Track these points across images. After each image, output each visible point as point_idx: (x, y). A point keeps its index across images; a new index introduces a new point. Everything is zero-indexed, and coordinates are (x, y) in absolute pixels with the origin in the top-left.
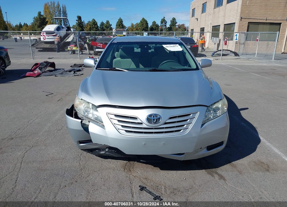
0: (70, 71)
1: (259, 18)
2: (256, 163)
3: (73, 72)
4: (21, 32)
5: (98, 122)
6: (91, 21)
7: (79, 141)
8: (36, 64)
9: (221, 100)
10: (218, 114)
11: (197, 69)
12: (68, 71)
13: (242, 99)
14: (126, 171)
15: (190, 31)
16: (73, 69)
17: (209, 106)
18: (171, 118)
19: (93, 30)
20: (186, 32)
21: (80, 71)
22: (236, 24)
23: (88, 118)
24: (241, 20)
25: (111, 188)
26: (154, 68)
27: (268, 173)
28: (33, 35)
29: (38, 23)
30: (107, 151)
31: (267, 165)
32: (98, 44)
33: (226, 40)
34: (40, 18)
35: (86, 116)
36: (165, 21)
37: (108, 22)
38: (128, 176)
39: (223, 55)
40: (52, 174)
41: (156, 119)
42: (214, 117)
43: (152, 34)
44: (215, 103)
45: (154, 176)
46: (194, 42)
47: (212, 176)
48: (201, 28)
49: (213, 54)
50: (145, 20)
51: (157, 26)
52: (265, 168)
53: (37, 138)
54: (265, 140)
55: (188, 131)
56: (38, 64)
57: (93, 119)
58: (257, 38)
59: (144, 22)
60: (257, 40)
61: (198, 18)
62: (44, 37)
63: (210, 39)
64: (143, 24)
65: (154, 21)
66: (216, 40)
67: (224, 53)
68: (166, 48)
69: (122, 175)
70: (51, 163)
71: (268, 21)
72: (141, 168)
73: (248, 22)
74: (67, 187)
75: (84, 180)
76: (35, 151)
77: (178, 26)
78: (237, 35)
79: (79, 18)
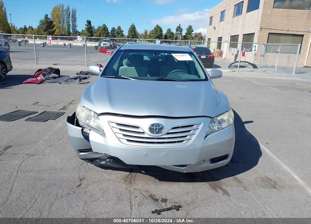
0: (76, 79)
1: (280, 29)
2: (263, 179)
3: (78, 80)
4: (26, 36)
5: (99, 131)
6: (101, 26)
7: (79, 150)
8: (40, 70)
9: (227, 112)
10: (223, 126)
11: (206, 79)
12: (73, 79)
13: (256, 113)
14: (127, 183)
15: (207, 40)
16: (79, 77)
17: (214, 118)
18: (173, 128)
19: (103, 36)
20: (202, 41)
21: (87, 79)
22: (255, 35)
23: (89, 126)
24: (261, 30)
25: (110, 200)
26: (160, 77)
27: (274, 190)
28: (38, 39)
29: (44, 27)
30: (108, 161)
31: (274, 182)
32: (107, 51)
33: (243, 51)
34: (47, 22)
35: (88, 124)
36: (181, 28)
37: (119, 28)
38: (129, 188)
39: (241, 67)
40: (49, 184)
41: (159, 129)
42: (219, 129)
43: (166, 42)
44: (220, 115)
45: (155, 189)
46: (210, 52)
47: (216, 191)
48: (218, 38)
49: (230, 65)
50: (159, 27)
51: (172, 34)
52: (272, 185)
53: (36, 147)
54: (275, 156)
55: (191, 142)
56: (42, 70)
57: (94, 127)
58: (278, 50)
59: (158, 29)
60: (278, 52)
61: (215, 27)
62: (49, 41)
63: (228, 50)
64: (157, 32)
65: (169, 29)
66: (234, 51)
67: (242, 64)
68: (175, 57)
69: (123, 187)
70: (49, 173)
71: (289, 33)
72: (143, 180)
73: (269, 33)
74: (64, 198)
75: (82, 191)
76: (32, 160)
77: (194, 34)
78: (255, 46)
79: (89, 23)
